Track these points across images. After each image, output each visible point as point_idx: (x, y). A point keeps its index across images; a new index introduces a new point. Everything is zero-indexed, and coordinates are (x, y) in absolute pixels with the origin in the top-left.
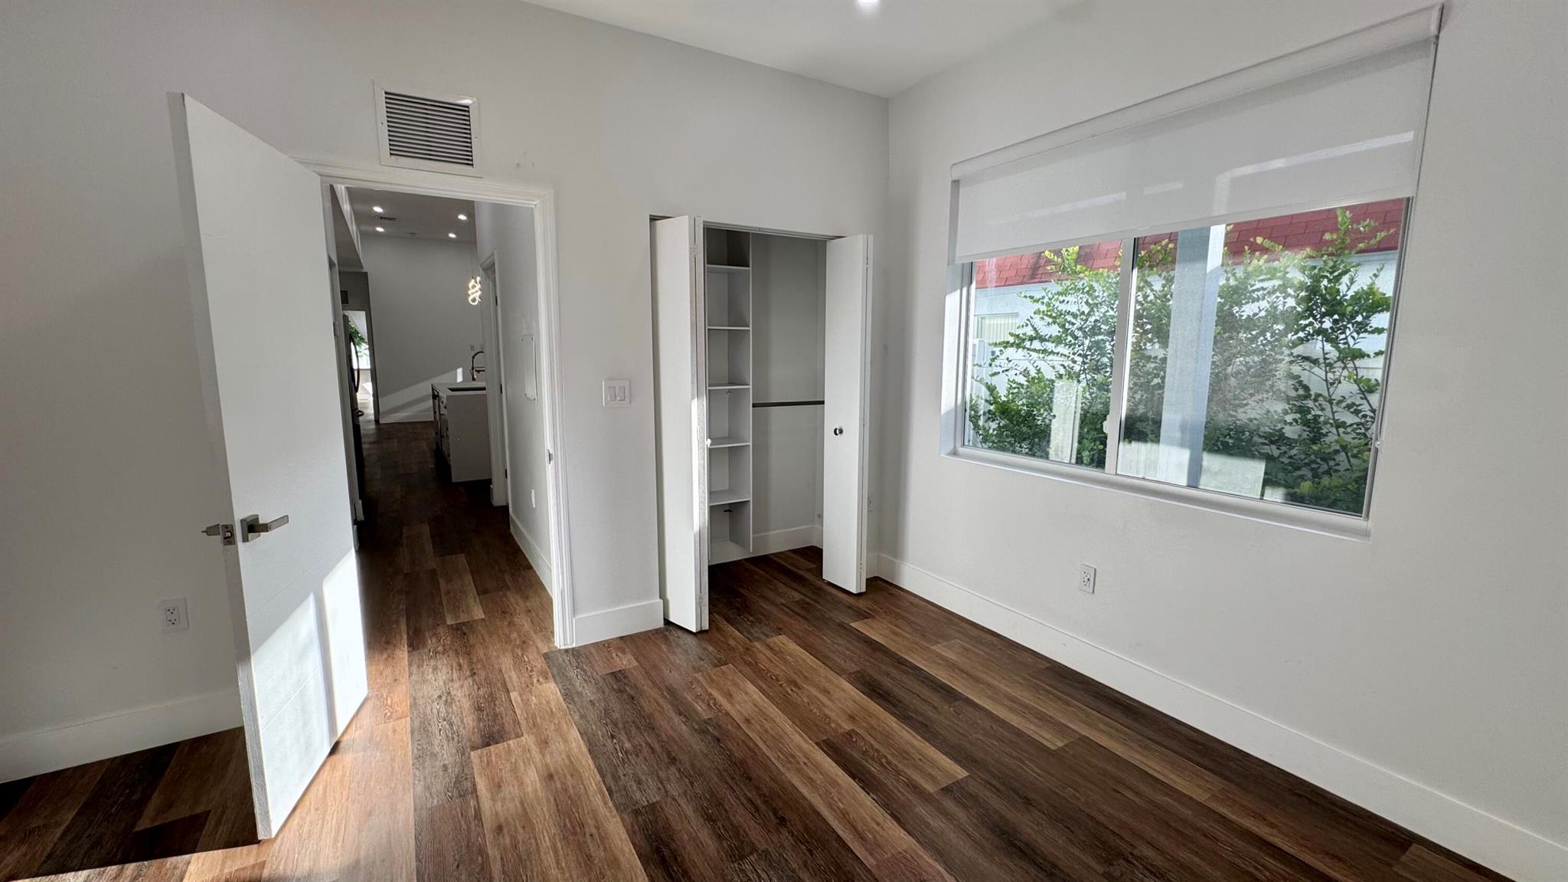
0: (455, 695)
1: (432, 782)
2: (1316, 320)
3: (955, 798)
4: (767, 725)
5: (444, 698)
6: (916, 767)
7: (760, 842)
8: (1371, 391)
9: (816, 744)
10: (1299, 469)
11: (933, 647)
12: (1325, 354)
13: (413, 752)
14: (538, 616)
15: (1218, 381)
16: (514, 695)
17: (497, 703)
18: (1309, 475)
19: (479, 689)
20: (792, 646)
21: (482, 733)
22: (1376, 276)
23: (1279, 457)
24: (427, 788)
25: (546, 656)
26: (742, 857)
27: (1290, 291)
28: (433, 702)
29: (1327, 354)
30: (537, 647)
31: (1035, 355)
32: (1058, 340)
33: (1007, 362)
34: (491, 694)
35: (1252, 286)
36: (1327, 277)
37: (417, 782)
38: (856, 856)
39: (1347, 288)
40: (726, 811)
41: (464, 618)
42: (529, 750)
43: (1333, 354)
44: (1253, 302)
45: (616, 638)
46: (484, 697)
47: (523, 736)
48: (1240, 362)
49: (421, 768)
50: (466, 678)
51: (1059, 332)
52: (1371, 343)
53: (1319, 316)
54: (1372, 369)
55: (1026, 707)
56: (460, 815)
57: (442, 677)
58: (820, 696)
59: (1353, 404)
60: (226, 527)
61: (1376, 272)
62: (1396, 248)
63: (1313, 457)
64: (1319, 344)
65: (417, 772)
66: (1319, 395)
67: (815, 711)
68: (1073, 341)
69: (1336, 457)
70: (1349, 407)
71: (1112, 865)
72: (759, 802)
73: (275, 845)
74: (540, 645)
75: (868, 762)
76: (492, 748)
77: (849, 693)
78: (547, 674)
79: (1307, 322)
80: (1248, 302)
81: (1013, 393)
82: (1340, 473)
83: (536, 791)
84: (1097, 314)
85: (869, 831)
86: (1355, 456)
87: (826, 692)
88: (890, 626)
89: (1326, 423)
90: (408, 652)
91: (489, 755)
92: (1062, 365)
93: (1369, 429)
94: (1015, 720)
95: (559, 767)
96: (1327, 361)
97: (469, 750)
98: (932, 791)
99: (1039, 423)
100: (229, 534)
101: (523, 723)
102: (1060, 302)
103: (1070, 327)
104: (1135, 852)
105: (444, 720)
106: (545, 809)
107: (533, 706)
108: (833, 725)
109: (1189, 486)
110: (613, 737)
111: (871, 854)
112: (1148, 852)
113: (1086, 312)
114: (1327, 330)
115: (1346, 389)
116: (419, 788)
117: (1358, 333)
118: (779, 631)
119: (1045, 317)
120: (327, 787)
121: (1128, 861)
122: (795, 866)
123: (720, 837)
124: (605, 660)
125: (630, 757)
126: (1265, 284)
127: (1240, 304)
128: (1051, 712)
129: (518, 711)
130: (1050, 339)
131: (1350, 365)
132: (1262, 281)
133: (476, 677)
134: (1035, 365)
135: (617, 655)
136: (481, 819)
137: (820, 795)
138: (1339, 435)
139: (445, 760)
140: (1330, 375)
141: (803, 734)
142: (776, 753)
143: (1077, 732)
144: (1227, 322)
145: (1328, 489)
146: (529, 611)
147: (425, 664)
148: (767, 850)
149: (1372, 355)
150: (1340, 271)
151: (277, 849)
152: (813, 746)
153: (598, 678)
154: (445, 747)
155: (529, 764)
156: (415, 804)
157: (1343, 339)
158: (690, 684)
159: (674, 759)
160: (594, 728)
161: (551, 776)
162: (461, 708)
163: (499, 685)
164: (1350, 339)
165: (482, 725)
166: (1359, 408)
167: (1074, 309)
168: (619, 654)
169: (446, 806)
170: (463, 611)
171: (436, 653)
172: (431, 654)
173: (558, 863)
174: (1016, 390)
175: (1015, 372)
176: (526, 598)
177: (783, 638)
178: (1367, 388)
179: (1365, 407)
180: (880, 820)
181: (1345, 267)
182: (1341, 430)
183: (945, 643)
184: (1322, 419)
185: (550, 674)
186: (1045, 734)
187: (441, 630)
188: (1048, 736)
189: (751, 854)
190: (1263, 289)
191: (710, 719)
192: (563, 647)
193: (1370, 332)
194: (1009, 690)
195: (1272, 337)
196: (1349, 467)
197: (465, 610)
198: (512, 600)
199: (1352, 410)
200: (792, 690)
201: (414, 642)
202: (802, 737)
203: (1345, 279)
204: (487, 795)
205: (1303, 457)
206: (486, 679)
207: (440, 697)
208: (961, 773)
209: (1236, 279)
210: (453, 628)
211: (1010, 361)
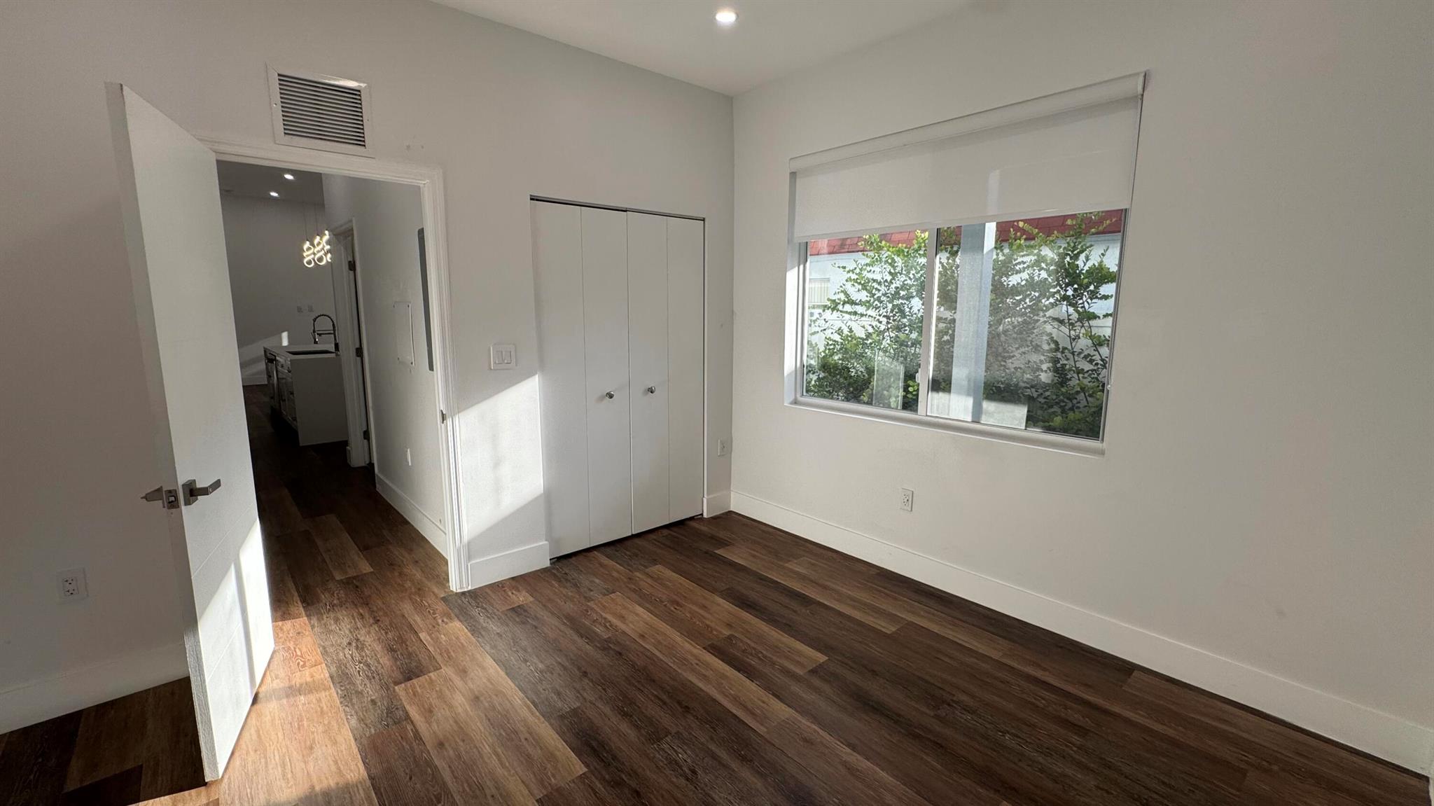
0: (364, 641)
1: (364, 716)
2: (1062, 288)
3: (819, 677)
4: (660, 638)
5: (354, 644)
6: (787, 658)
7: (671, 726)
8: (1101, 344)
9: (704, 648)
10: (1052, 407)
11: (786, 565)
12: (1069, 316)
13: (337, 693)
14: (427, 566)
15: (993, 338)
16: (423, 635)
17: (408, 643)
18: (1059, 411)
19: (386, 633)
20: (668, 573)
21: (401, 670)
22: (1103, 255)
23: (1037, 397)
24: (361, 720)
25: (444, 599)
26: (659, 739)
27: (1043, 265)
28: (344, 649)
29: (1070, 315)
30: (433, 592)
31: (847, 317)
32: (868, 305)
33: (824, 322)
34: (400, 637)
35: (1015, 260)
36: (1069, 254)
37: (349, 717)
38: (750, 727)
39: (1084, 264)
40: (639, 707)
41: (351, 573)
42: (450, 679)
43: (1075, 316)
44: (1016, 274)
45: (509, 579)
46: (394, 639)
47: (441, 668)
48: (1008, 322)
49: (350, 705)
50: (371, 625)
51: (867, 296)
52: (1099, 307)
53: (1064, 286)
54: (1103, 328)
55: (865, 604)
56: (400, 738)
57: (346, 626)
58: (701, 612)
59: (1089, 355)
60: (170, 491)
61: (1103, 252)
62: (1120, 232)
63: (1061, 397)
64: (1064, 308)
65: (347, 709)
66: (1065, 348)
67: (697, 623)
68: (879, 305)
69: (1077, 397)
70: (1085, 357)
71: (939, 709)
72: (665, 697)
73: (223, 785)
74: (436, 590)
75: (748, 658)
76: (415, 681)
77: (723, 606)
78: (450, 614)
79: (1055, 290)
80: (1012, 274)
81: (829, 349)
82: (1080, 410)
83: (466, 710)
84: (898, 282)
85: (757, 708)
86: (1091, 396)
87: (704, 607)
88: (749, 550)
89: (1070, 370)
90: (304, 607)
91: (413, 687)
92: (870, 325)
93: (1100, 374)
94: (857, 615)
95: (482, 689)
96: (1070, 321)
97: (392, 685)
98: (802, 674)
99: (853, 374)
100: (173, 499)
101: (439, 658)
102: (868, 272)
103: (877, 292)
104: (955, 699)
105: (360, 662)
106: (478, 724)
107: (444, 643)
108: (715, 633)
109: (973, 422)
110: (526, 661)
111: (762, 725)
112: (964, 698)
113: (889, 281)
114: (1069, 296)
115: (1084, 343)
116: (354, 722)
117: (1091, 300)
118: (655, 562)
119: (856, 284)
120: (259, 731)
121: (949, 705)
122: (703, 740)
123: (637, 727)
124: (502, 598)
125: (546, 676)
126: (1025, 259)
127: (1007, 276)
128: (884, 607)
129: (431, 649)
130: (861, 303)
131: (1086, 324)
132: (1023, 256)
133: (380, 623)
134: (848, 325)
135: (512, 593)
136: (421, 739)
137: (714, 687)
138: (1079, 380)
139: (371, 696)
140: (1072, 332)
141: (691, 642)
142: (671, 658)
143: (905, 619)
144: (1000, 291)
145: (1073, 422)
146: (417, 562)
147: (325, 617)
148: (678, 732)
149: (1101, 317)
150: (1078, 250)
151: (226, 787)
152: (701, 651)
153: (500, 613)
154: (368, 686)
155: (454, 690)
156: (354, 736)
157: (1081, 304)
158: (585, 612)
159: (585, 672)
160: (506, 655)
161: (477, 698)
162: (373, 650)
163: (406, 628)
164: (1086, 304)
165: (398, 663)
166: (1093, 358)
167: (878, 277)
168: (514, 592)
169: (385, 732)
170: (349, 566)
171: (333, 606)
172: (328, 607)
173: (502, 763)
174: (832, 347)
175: (831, 331)
176: (410, 551)
177: (659, 567)
178: (1099, 342)
179: (1097, 358)
180: (765, 699)
181: (1082, 247)
182: (1081, 375)
183: (796, 561)
184: (1068, 367)
185: (452, 615)
186: (879, 622)
187: (331, 585)
188: (883, 624)
189: (667, 736)
190: (1024, 263)
191: (609, 638)
192: (459, 591)
193: (1099, 299)
194: (849, 592)
195: (1030, 302)
196: (1086, 404)
197: (351, 565)
198: (397, 553)
199: (1088, 359)
200: (675, 608)
201: (307, 597)
202: (691, 644)
203: (1082, 257)
204: (422, 719)
205: (1054, 397)
206: (391, 624)
207: (350, 644)
208: (822, 658)
209: (1003, 255)
210: (343, 583)
211: (827, 322)
